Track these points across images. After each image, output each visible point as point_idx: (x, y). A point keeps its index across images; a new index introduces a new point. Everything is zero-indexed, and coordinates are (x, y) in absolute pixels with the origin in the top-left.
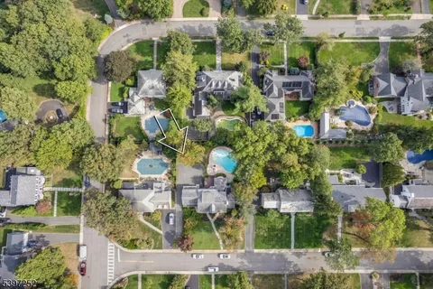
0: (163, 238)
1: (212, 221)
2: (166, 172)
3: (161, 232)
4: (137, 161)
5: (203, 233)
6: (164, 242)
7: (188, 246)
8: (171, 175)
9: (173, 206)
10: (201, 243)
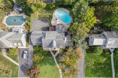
0: (19, 69)
1: (54, 56)
2: (24, 24)
3: (18, 64)
4: (6, 17)
5: (48, 65)
6: (20, 71)
7: (35, 74)
8: (27, 26)
9: (27, 46)
10: (46, 72)
